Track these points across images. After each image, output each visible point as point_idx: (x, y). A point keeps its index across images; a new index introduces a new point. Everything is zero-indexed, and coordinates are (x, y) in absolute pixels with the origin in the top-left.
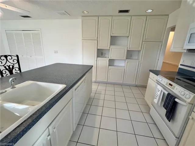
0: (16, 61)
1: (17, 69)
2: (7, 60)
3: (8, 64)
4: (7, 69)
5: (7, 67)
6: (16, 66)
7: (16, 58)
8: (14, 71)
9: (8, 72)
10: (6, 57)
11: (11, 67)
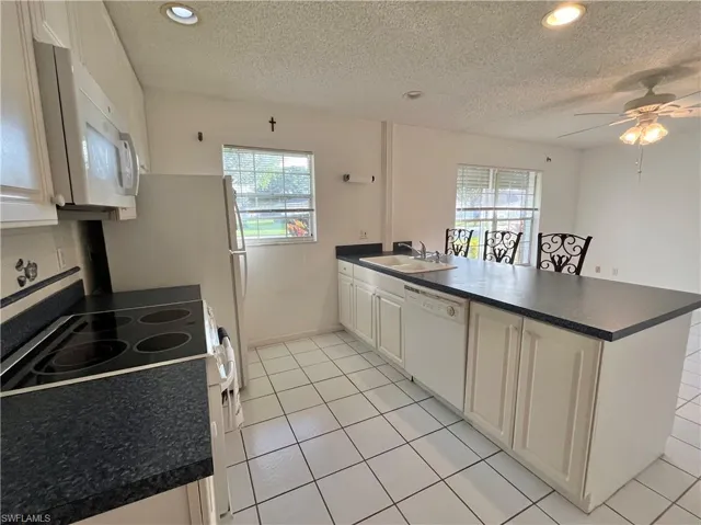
0: (578, 250)
1: (572, 270)
2: (563, 244)
3: (561, 252)
4: (553, 261)
5: (556, 259)
6: (575, 261)
7: (582, 243)
8: (565, 270)
9: (552, 268)
10: (564, 237)
11: (564, 260)
